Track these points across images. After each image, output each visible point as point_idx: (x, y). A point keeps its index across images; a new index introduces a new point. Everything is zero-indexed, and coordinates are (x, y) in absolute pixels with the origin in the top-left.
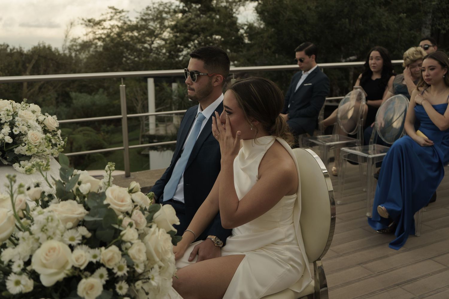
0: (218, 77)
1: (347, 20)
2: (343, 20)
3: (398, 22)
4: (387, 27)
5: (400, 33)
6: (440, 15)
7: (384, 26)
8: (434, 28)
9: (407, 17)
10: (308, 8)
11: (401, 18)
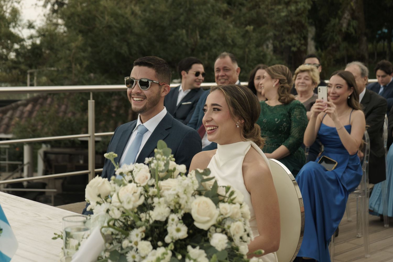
0: (166, 86)
1: (184, 31)
2: (179, 30)
3: (244, 36)
4: (233, 41)
5: (247, 50)
6: (289, 29)
7: (230, 41)
8: (283, 44)
9: (254, 30)
10: (133, 13)
11: (247, 31)
